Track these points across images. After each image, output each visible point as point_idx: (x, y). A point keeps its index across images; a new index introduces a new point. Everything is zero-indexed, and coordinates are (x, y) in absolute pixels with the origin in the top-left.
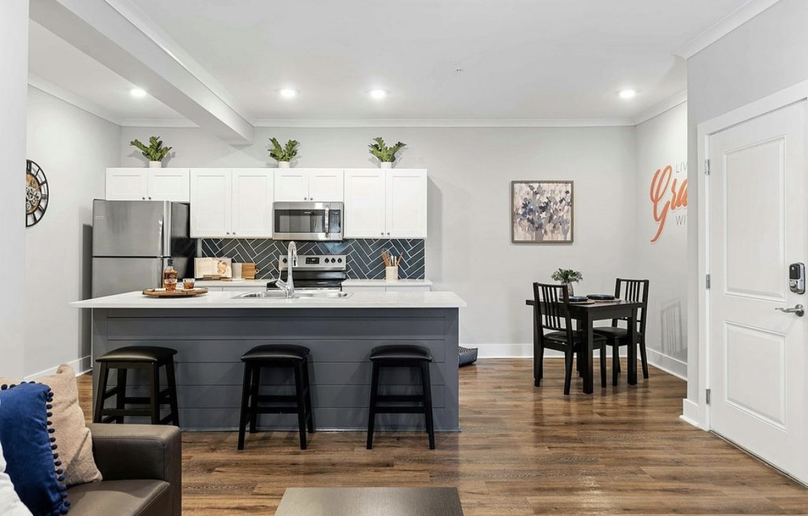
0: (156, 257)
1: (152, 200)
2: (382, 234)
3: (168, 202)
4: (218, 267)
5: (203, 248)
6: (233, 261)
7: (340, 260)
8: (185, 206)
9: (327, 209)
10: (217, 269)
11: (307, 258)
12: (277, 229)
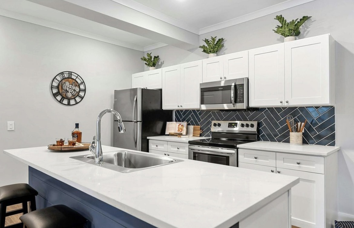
0: (132, 121)
1: (147, 89)
2: (281, 102)
3: (140, 88)
4: (178, 128)
5: (175, 116)
6: (188, 124)
7: (252, 126)
8: (160, 91)
9: (233, 84)
10: (177, 129)
11: (229, 123)
12: (202, 102)
